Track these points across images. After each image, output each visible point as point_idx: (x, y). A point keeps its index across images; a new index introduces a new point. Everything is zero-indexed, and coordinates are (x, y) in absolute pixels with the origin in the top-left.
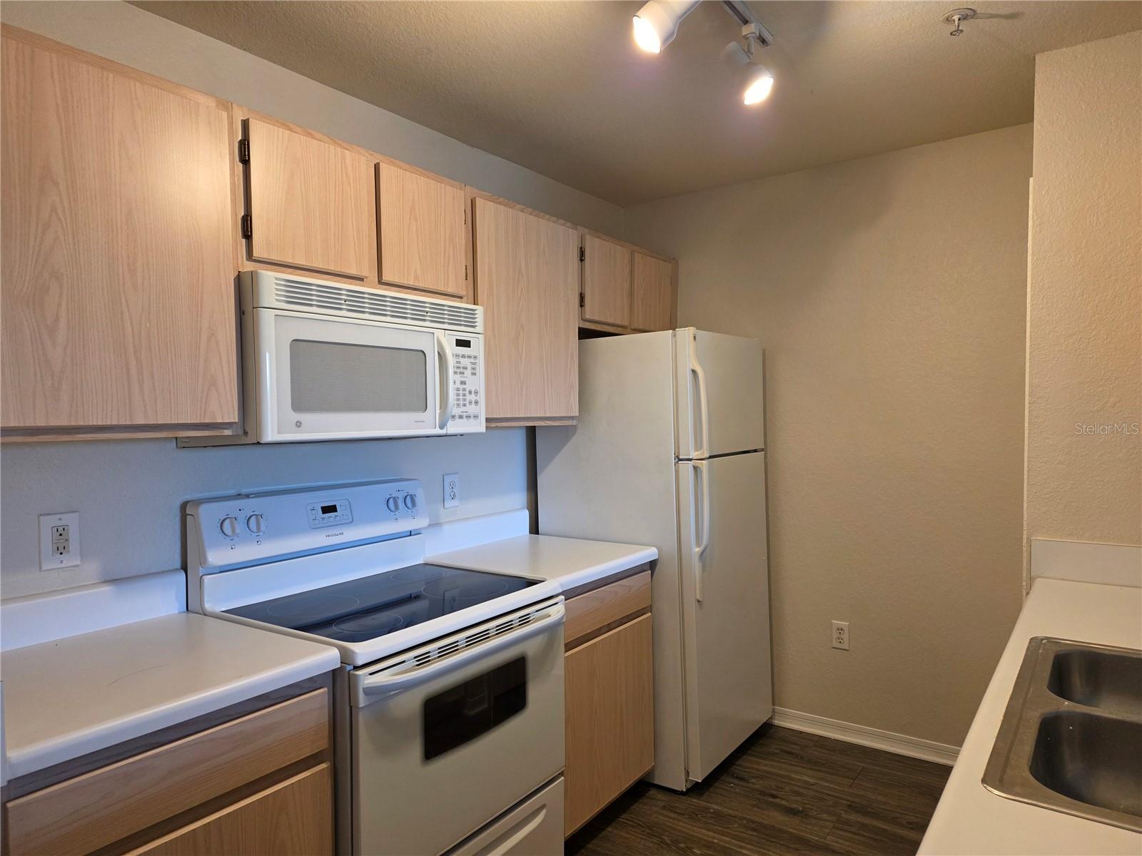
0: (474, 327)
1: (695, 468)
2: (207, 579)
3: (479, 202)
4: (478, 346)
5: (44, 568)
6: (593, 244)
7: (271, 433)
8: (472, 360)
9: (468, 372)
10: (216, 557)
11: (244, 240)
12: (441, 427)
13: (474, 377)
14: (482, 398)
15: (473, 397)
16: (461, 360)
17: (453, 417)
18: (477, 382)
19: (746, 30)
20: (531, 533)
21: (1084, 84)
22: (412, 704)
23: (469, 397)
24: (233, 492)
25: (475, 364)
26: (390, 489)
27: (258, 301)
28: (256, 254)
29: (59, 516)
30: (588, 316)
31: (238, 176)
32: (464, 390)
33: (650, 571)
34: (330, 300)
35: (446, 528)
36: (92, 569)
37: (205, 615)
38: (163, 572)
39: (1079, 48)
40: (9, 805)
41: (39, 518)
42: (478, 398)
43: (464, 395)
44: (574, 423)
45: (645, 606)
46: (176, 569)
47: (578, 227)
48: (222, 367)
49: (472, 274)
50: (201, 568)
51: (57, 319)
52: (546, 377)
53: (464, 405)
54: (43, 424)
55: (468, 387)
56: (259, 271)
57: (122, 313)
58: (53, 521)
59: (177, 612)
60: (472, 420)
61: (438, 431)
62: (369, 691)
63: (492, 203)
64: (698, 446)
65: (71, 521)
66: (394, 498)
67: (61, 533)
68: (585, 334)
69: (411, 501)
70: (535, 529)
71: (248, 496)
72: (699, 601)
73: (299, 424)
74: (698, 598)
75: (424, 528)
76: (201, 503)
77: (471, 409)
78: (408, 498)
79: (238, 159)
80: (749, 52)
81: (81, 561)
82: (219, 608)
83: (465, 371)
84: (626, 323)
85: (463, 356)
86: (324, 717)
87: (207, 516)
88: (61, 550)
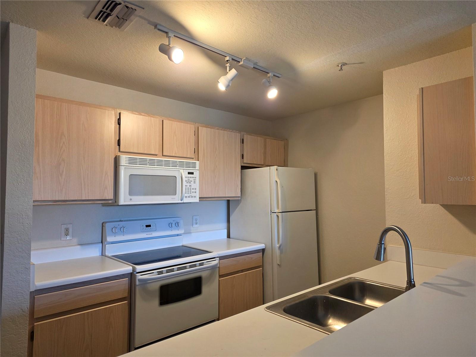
0: (195, 168)
1: (278, 216)
2: (107, 246)
3: (200, 128)
4: (197, 174)
5: (62, 239)
6: (247, 138)
7: (122, 202)
8: (194, 179)
9: (192, 183)
10: (109, 239)
11: (118, 147)
12: (181, 200)
13: (194, 184)
14: (198, 191)
15: (194, 190)
16: (190, 178)
17: (186, 197)
18: (196, 186)
19: (269, 75)
20: (227, 238)
21: (399, 81)
22: (156, 286)
23: (192, 190)
24: (119, 220)
25: (195, 180)
26: (171, 220)
27: (120, 164)
28: (121, 150)
29: (67, 225)
30: (245, 162)
31: (117, 128)
32: (191, 188)
33: (262, 253)
34: (143, 162)
35: (193, 234)
36: (75, 240)
37: (106, 257)
38: (96, 243)
39: (397, 68)
40: (35, 296)
41: (61, 226)
42: (196, 191)
43: (191, 190)
44: (239, 199)
45: (260, 265)
46: (100, 242)
47: (242, 132)
48: (109, 183)
49: (196, 151)
50: (105, 242)
51: (63, 172)
52: (226, 184)
53: (191, 193)
54: (58, 199)
55: (192, 187)
56: (121, 155)
57: (80, 169)
58: (65, 226)
59: (99, 255)
60: (193, 198)
61: (180, 202)
62: (140, 280)
63: (205, 128)
64: (278, 208)
65: (70, 226)
66: (171, 223)
67: (67, 230)
68: (243, 168)
69: (177, 224)
70: (229, 236)
71: (122, 221)
72: (279, 265)
73: (131, 199)
74: (278, 263)
75: (182, 234)
76: (106, 223)
77: (193, 194)
78: (177, 223)
79: (117, 124)
80: (270, 82)
81: (72, 238)
82: (110, 255)
83: (191, 182)
84: (262, 163)
85: (191, 177)
86: (127, 287)
87: (108, 226)
88: (67, 235)
